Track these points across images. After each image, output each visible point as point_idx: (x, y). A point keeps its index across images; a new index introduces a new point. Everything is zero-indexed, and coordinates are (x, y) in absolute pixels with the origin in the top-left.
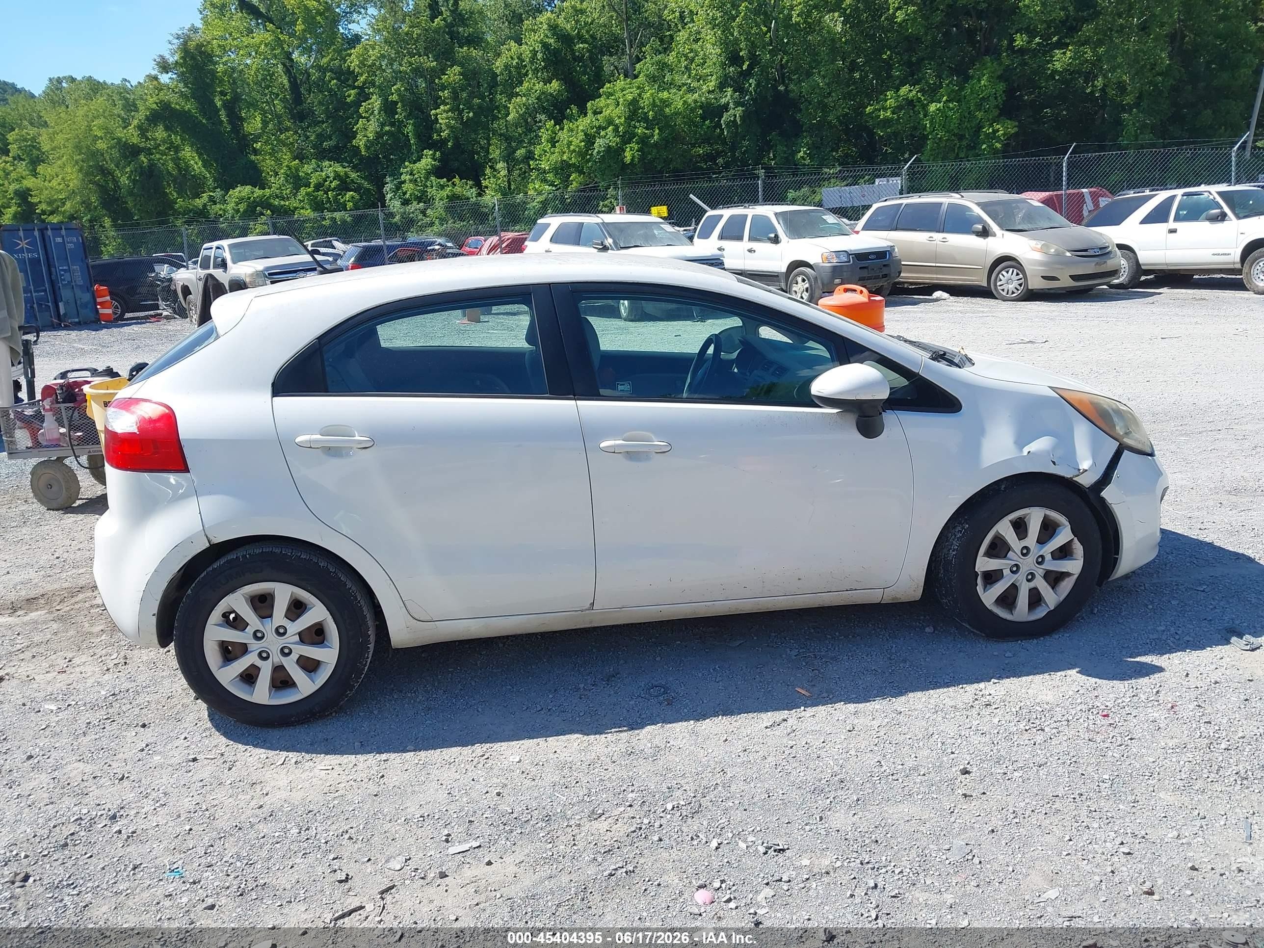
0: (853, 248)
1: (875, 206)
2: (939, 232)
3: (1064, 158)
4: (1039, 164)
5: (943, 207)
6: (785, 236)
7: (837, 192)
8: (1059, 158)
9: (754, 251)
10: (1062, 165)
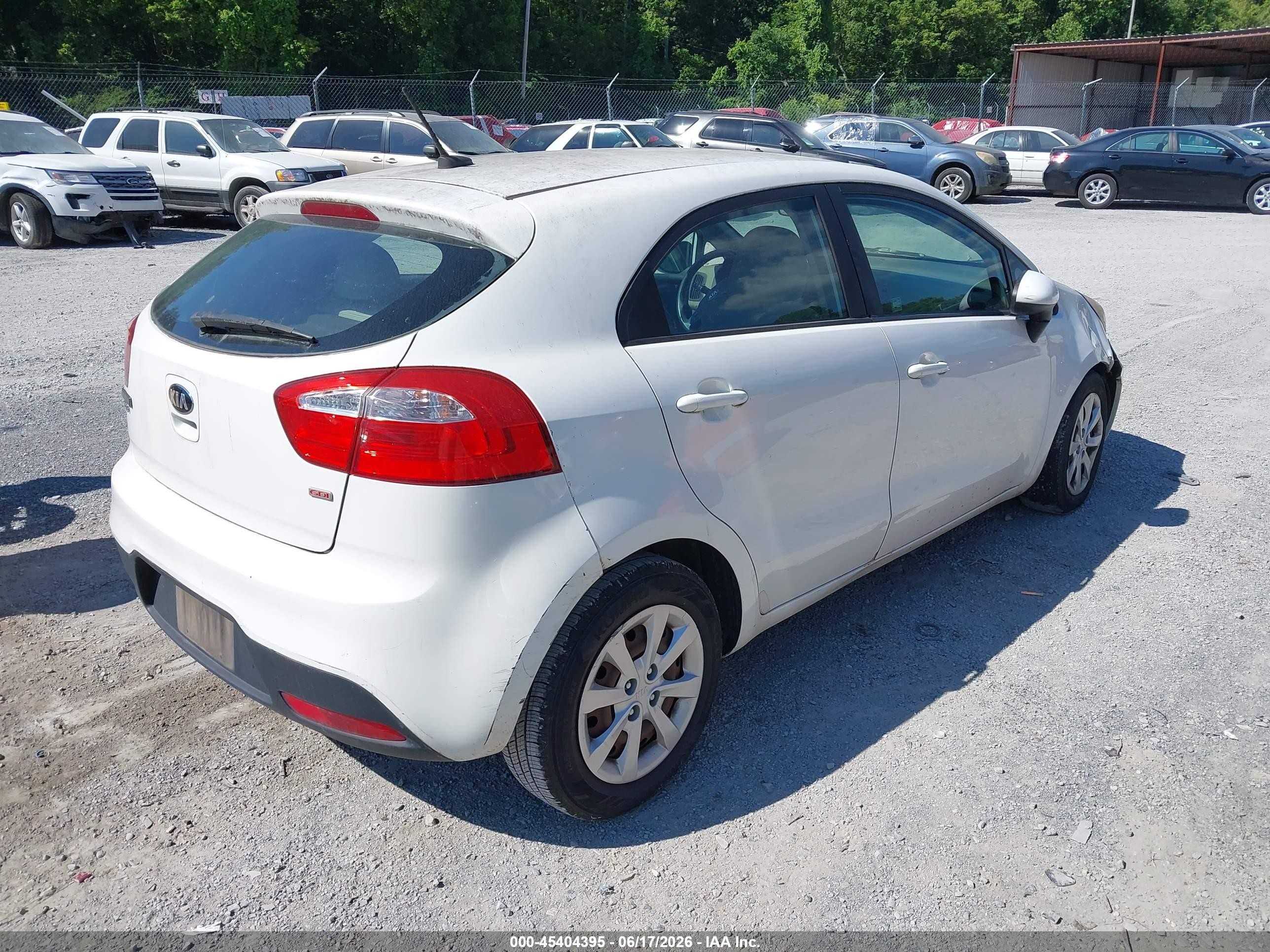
0: (309, 166)
1: (299, 122)
2: (385, 152)
3: (470, 83)
4: (448, 87)
5: (384, 125)
6: (220, 149)
7: (239, 101)
8: (466, 83)
9: (179, 165)
10: (469, 90)
